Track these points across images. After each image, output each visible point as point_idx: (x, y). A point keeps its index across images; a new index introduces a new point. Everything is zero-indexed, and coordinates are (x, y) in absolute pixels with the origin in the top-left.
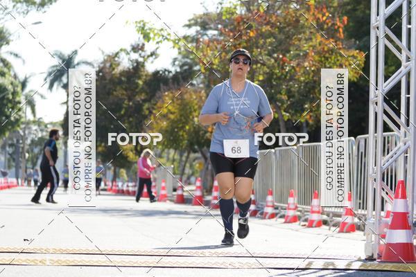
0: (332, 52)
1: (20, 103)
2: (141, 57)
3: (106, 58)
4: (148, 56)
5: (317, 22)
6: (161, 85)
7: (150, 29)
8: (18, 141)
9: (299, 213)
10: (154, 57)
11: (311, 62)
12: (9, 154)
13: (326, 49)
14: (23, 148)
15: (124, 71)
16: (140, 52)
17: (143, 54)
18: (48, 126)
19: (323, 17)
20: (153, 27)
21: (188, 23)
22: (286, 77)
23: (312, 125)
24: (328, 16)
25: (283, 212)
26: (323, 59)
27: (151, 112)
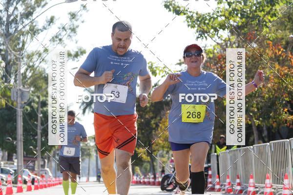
5: (275, 55)
6: (164, 106)
7: (156, 67)
9: (273, 190)
11: (272, 84)
13: (282, 74)
19: (279, 52)
20: (158, 66)
21: (179, 62)
22: (255, 95)
23: (276, 128)
24: (283, 51)
25: (262, 190)
27: (158, 126)
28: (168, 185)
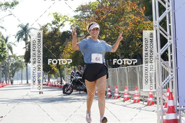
0: (140, 23)
1: (5, 49)
2: (57, 26)
3: (41, 27)
4: (60, 26)
6: (66, 39)
8: (5, 65)
9: (130, 96)
10: (62, 26)
12: (2, 71)
14: (8, 68)
15: (50, 33)
16: (56, 24)
17: (58, 25)
18: (18, 57)
19: (134, 7)
21: (76, 10)
24: (137, 7)
25: (123, 96)
26: (136, 26)
27: (62, 51)
28: (67, 90)
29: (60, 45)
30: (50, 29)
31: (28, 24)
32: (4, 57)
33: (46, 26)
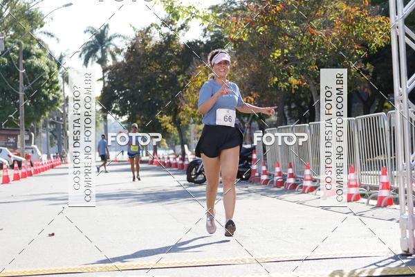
1: (57, 82)
2: (172, 30)
3: (138, 33)
4: (179, 29)
10: (185, 29)
15: (156, 45)
16: (171, 25)
17: (174, 27)
29: (179, 73)
30: (156, 38)
31: (107, 26)
32: (55, 100)
33: (148, 30)
